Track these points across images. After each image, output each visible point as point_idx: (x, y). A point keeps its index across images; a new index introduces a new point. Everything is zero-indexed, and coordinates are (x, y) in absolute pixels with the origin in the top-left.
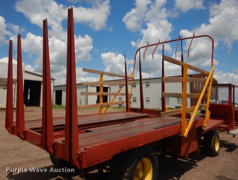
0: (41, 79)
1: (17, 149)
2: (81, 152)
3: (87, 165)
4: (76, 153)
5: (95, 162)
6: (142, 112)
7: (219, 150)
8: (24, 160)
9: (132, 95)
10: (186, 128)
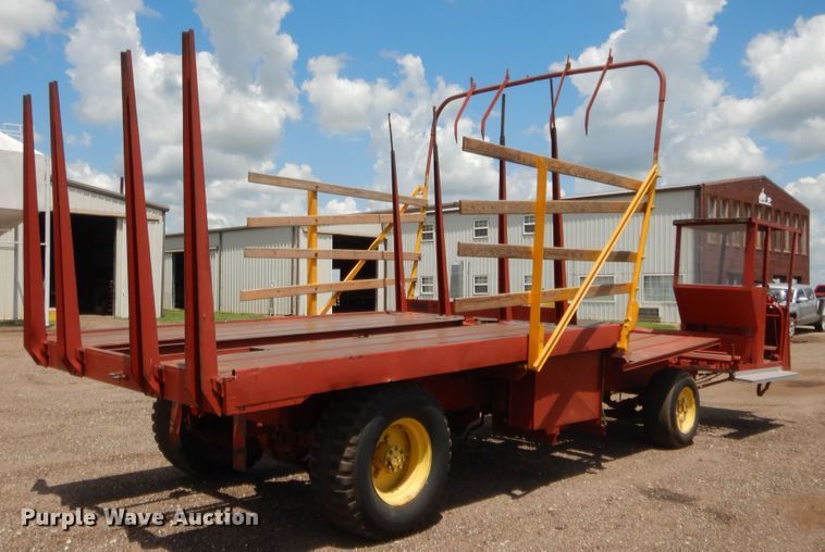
0: (118, 209)
1: (51, 433)
2: (224, 379)
3: (239, 408)
4: (212, 380)
5: (259, 404)
6: (443, 312)
7: (694, 432)
8: (78, 458)
9: (420, 258)
10: (541, 345)
